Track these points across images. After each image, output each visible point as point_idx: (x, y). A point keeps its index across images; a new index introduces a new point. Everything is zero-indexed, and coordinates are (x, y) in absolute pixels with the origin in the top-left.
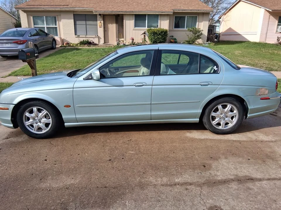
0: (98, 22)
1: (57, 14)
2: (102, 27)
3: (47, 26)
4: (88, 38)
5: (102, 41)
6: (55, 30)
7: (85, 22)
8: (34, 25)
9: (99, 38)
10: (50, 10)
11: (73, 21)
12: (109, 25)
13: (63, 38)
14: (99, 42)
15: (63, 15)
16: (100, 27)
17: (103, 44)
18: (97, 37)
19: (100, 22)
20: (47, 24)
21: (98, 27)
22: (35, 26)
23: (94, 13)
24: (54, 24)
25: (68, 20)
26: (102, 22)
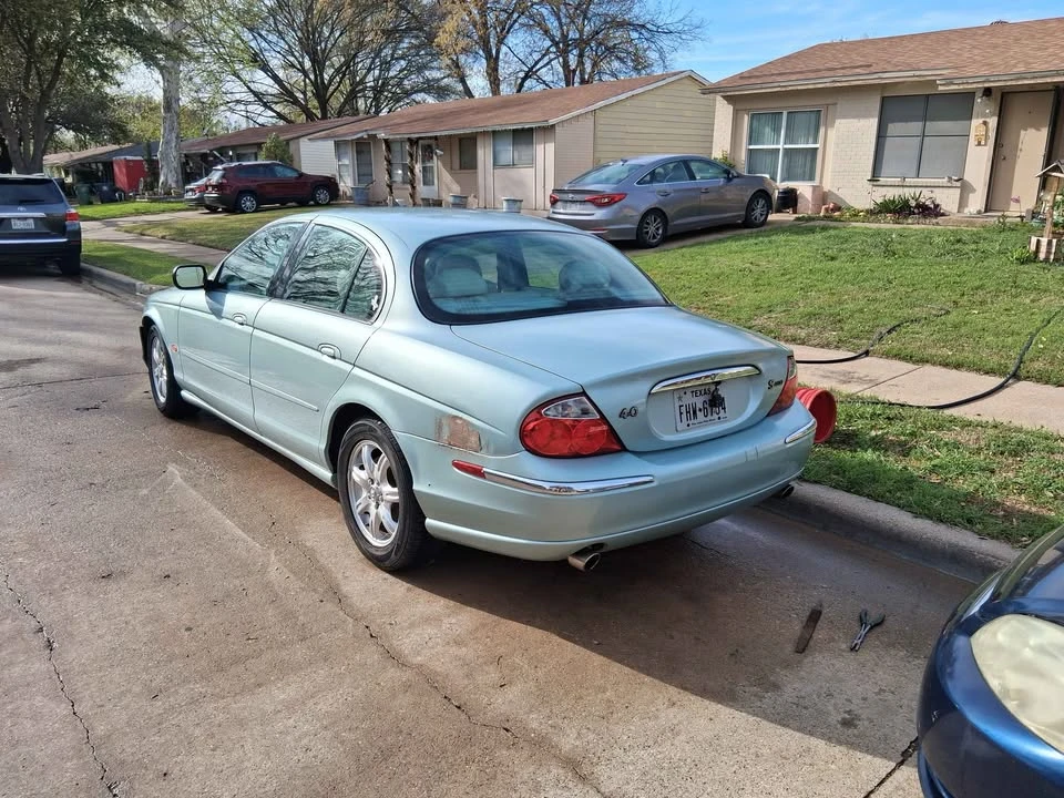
0: (976, 122)
1: (823, 102)
2: (985, 145)
3: (787, 146)
4: (918, 191)
5: (976, 202)
6: (809, 158)
7: (920, 124)
8: (750, 144)
9: (965, 189)
10: (799, 88)
11: (873, 123)
12: (1022, 132)
13: (826, 189)
14: (962, 203)
15: (843, 104)
16: (979, 144)
17: (979, 212)
18: (958, 184)
19: (985, 123)
20: (789, 139)
21: (972, 141)
22: (751, 147)
23: (941, 88)
24: (811, 140)
25: (856, 120)
26: (993, 121)
